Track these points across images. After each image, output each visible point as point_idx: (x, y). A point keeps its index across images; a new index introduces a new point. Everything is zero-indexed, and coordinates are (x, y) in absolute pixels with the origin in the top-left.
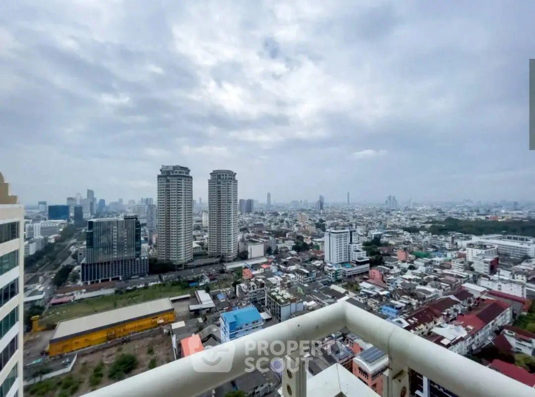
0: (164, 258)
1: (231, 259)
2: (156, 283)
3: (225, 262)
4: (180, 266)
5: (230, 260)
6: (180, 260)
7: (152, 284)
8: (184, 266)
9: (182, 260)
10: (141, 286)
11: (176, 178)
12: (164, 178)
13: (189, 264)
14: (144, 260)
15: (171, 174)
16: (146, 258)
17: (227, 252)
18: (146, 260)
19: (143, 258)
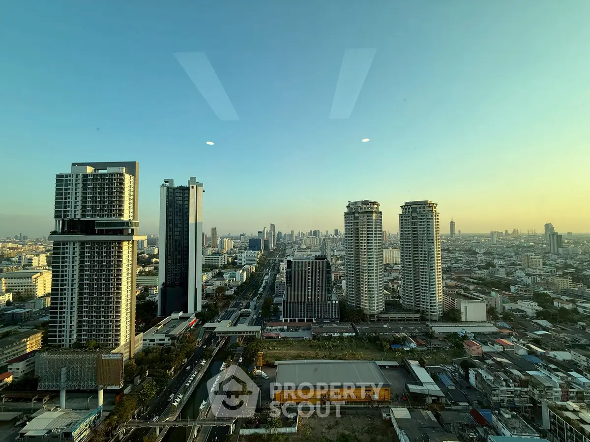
0: (354, 304)
1: (437, 318)
2: (350, 334)
3: (428, 320)
4: (372, 316)
5: (434, 318)
6: (372, 310)
7: (347, 334)
8: (377, 317)
9: (374, 310)
10: (336, 335)
11: (365, 215)
12: (352, 216)
13: (383, 316)
14: (335, 304)
15: (360, 210)
16: (337, 302)
17: (429, 307)
18: (337, 304)
19: (334, 302)
